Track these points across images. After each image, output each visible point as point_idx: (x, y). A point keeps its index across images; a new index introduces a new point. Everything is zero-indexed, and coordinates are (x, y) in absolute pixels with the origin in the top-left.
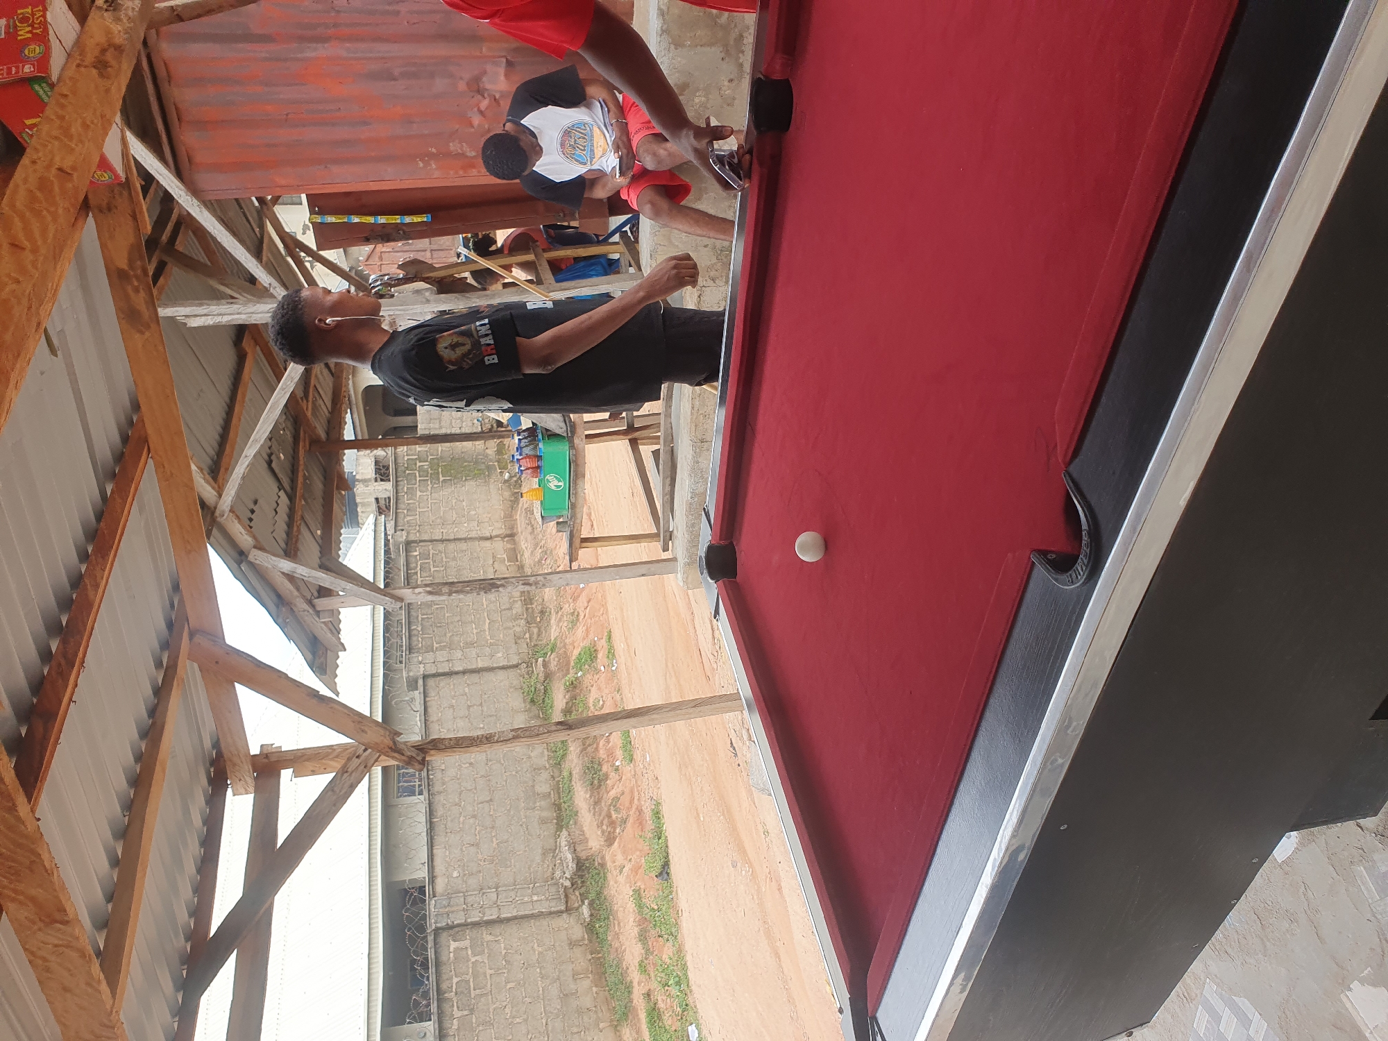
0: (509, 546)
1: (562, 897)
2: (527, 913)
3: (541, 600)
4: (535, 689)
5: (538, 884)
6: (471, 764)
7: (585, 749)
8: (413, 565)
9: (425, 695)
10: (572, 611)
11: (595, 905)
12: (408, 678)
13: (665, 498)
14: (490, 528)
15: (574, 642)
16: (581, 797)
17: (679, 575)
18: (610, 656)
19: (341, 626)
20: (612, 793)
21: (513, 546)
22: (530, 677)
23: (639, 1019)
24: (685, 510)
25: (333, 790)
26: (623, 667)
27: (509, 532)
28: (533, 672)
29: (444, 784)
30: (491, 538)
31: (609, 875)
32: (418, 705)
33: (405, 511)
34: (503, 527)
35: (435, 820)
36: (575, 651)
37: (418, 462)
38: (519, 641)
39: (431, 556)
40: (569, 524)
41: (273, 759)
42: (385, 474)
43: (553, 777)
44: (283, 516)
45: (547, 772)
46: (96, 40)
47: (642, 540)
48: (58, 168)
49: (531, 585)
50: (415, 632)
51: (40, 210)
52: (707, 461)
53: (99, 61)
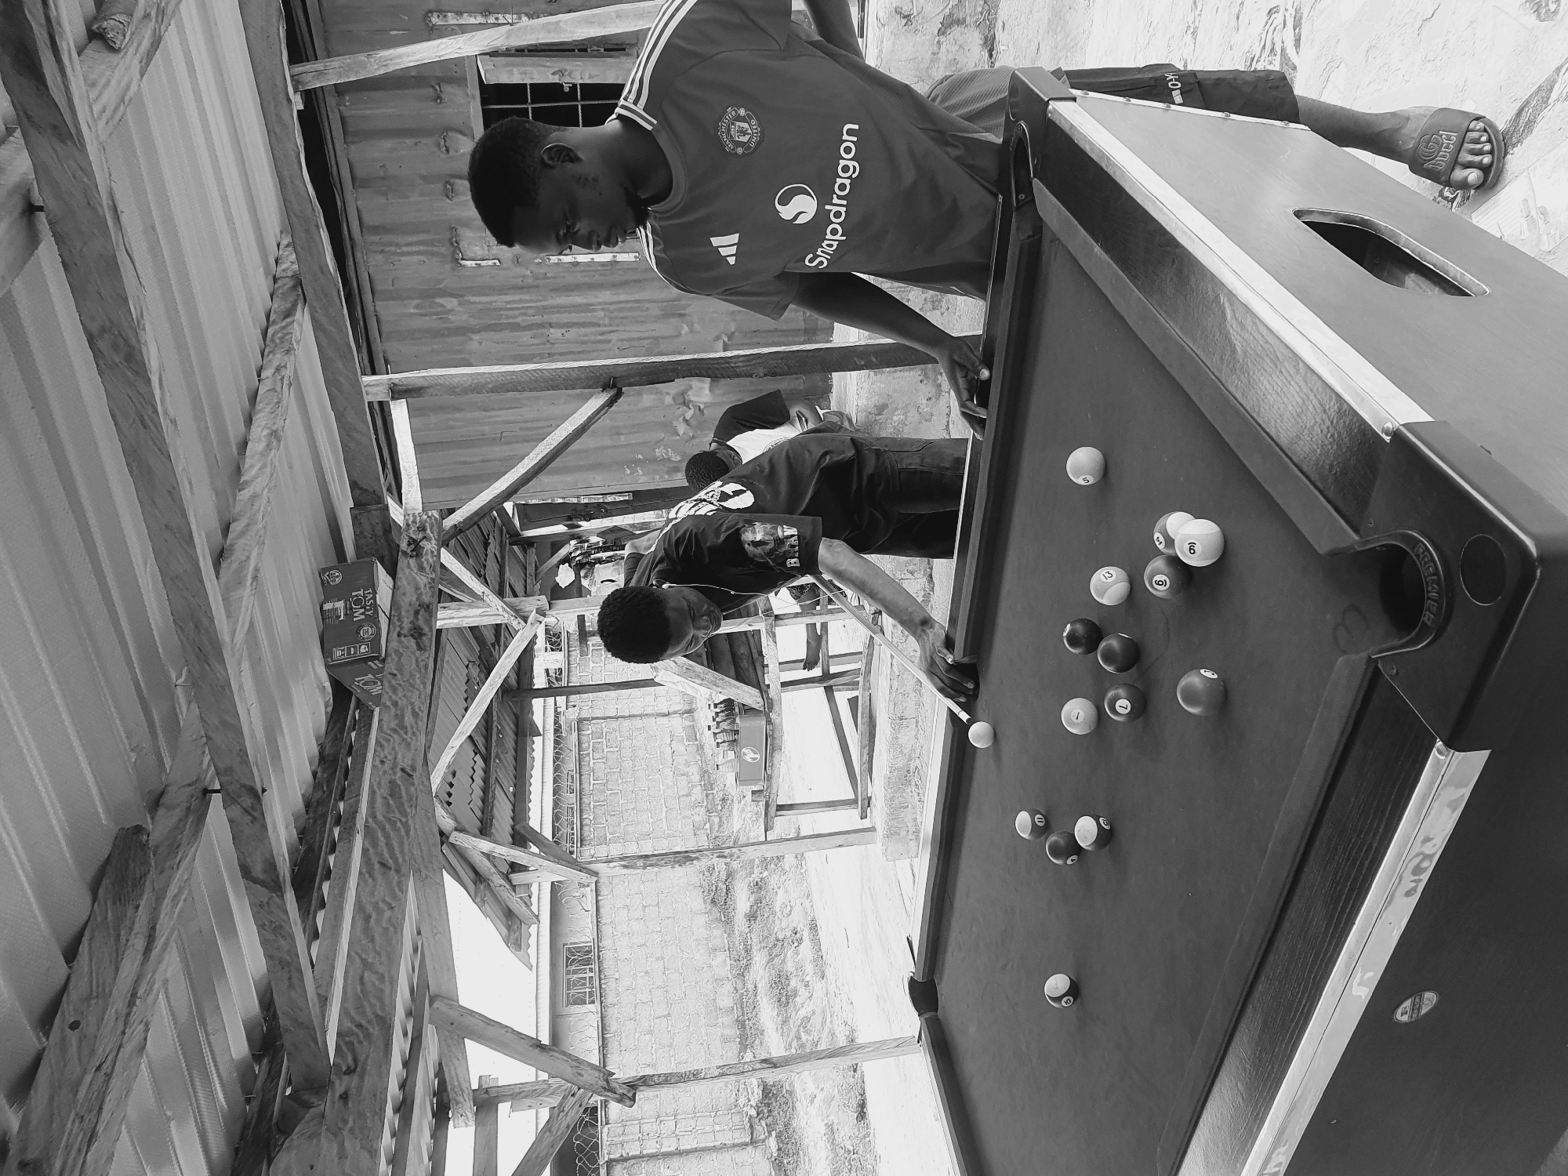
0: (688, 723)
1: (747, 1126)
2: (708, 1145)
3: (722, 786)
4: (716, 888)
5: (721, 1113)
6: (647, 972)
7: (771, 960)
8: (585, 746)
9: (597, 893)
11: (783, 1138)
13: (864, 763)
14: (667, 704)
16: (767, 1014)
17: (880, 844)
18: (799, 856)
20: (802, 1013)
21: (691, 723)
25: (550, 1131)
27: (687, 708)
28: (714, 869)
29: (618, 995)
30: (668, 714)
31: (798, 1105)
32: (589, 904)
34: (681, 702)
35: (608, 1035)
38: (698, 832)
39: (604, 735)
40: (765, 793)
41: (493, 1094)
42: (556, 642)
43: (736, 989)
44: (479, 781)
45: (730, 983)
46: (409, 599)
47: (839, 807)
48: (403, 770)
49: (725, 857)
50: (587, 822)
51: (395, 822)
52: (906, 737)
53: (415, 628)
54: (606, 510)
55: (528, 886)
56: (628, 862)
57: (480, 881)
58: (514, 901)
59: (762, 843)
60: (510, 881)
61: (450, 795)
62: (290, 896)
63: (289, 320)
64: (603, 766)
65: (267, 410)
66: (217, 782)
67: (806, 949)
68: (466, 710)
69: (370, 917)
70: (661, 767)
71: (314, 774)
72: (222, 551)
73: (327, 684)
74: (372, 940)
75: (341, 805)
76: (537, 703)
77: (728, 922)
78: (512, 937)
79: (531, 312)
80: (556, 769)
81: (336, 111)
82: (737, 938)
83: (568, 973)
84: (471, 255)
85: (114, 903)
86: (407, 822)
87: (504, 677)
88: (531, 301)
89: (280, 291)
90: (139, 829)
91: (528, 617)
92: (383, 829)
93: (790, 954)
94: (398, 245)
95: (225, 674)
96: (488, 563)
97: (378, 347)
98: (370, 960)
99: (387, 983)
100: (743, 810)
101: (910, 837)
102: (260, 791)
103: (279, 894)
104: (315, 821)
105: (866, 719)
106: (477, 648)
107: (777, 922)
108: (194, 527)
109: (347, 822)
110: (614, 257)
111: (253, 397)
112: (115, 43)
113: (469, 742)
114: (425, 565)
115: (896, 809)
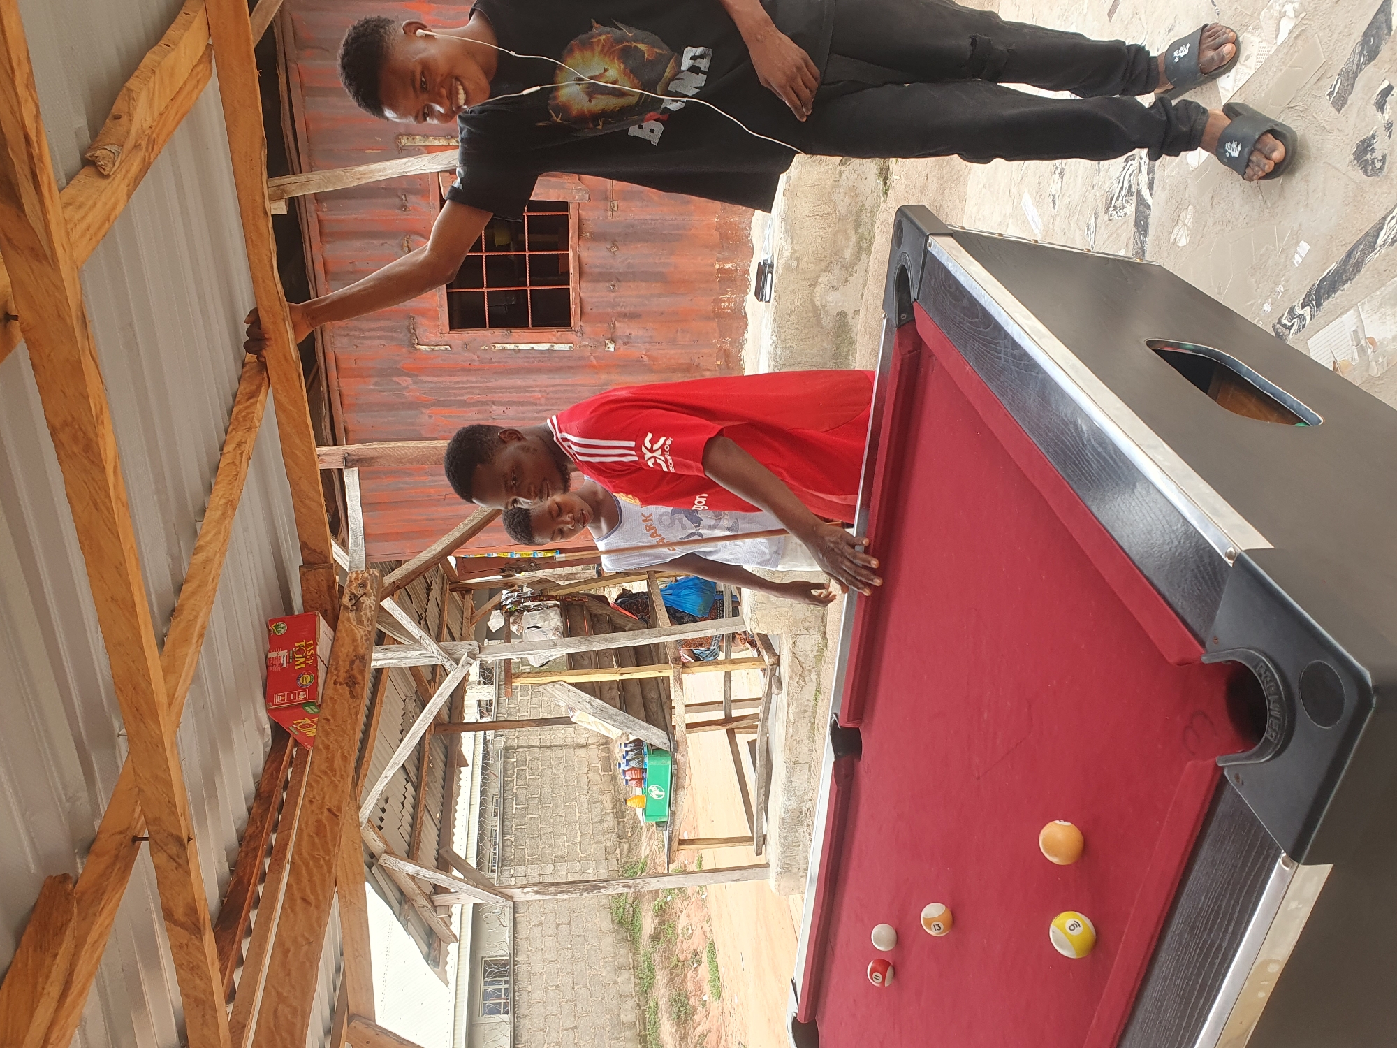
0: (604, 754)
3: (632, 814)
4: (624, 910)
6: (557, 986)
8: (510, 772)
13: (760, 806)
16: (667, 1030)
17: (773, 880)
20: (699, 1030)
29: (529, 1007)
32: (507, 919)
38: (610, 857)
39: (527, 763)
42: (488, 677)
43: (638, 1005)
44: (409, 808)
45: (633, 1000)
46: (346, 650)
47: (737, 844)
48: (329, 810)
49: (630, 887)
50: (508, 843)
51: (317, 858)
52: (800, 781)
53: (350, 677)
54: (535, 565)
55: (449, 907)
56: (541, 887)
57: (405, 901)
58: (435, 920)
59: (664, 875)
60: (432, 902)
61: (382, 819)
62: (209, 939)
63: (252, 401)
64: (525, 791)
65: (226, 481)
66: (147, 831)
67: (704, 970)
68: (401, 741)
69: (288, 951)
70: (577, 794)
71: (250, 810)
72: (173, 611)
73: (267, 727)
74: (289, 975)
75: (274, 837)
76: (467, 738)
77: (633, 942)
78: (431, 955)
79: (478, 391)
80: (483, 793)
81: (315, 216)
82: (642, 958)
83: (485, 984)
84: (426, 341)
85: (35, 950)
86: (329, 860)
87: (435, 713)
88: (476, 382)
89: (247, 375)
90: (65, 877)
91: (459, 660)
92: (307, 866)
93: (690, 974)
94: (362, 330)
95: (158, 732)
96: (429, 607)
97: (340, 416)
98: (285, 994)
99: (299, 1017)
100: (651, 838)
101: (801, 874)
102: (186, 841)
103: (198, 936)
104: (247, 855)
105: (764, 762)
106: (415, 685)
107: (679, 944)
108: (137, 599)
109: (276, 853)
110: (552, 346)
111: (216, 469)
112: (104, 170)
113: (402, 772)
114: (363, 618)
115: (790, 847)
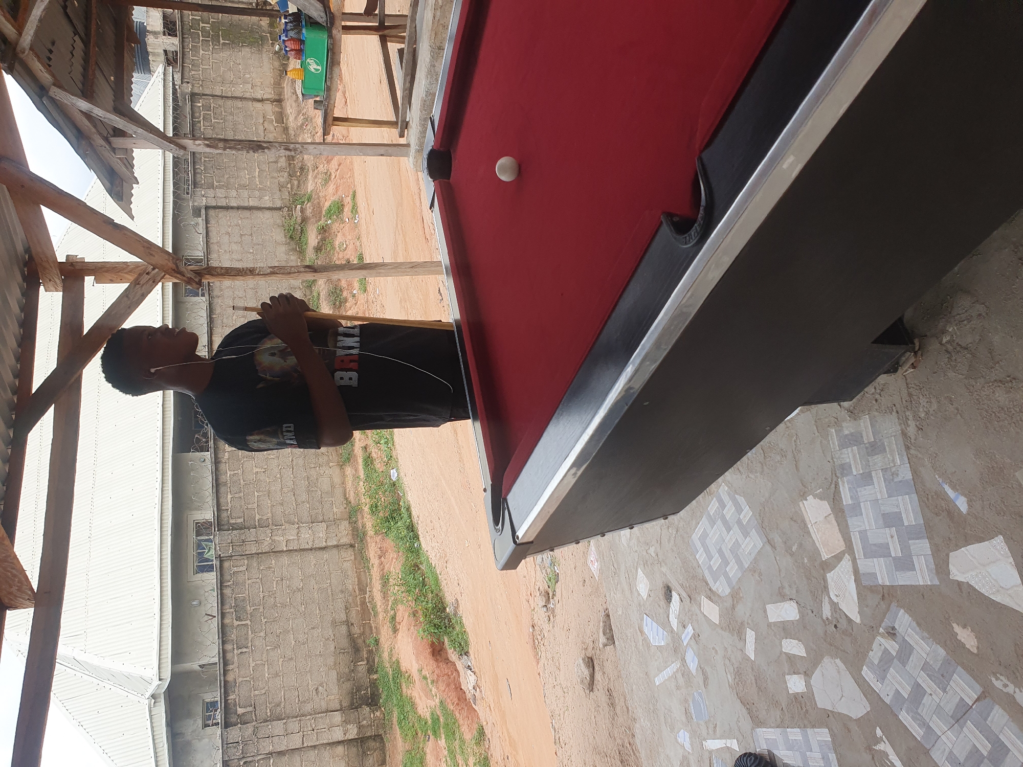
0: (277, 109)
4: (294, 228)
8: (197, 115)
9: (207, 222)
10: (326, 171)
12: (193, 206)
13: (405, 93)
14: (261, 92)
15: (326, 196)
17: (411, 158)
18: (354, 211)
19: (134, 162)
21: (280, 110)
22: (290, 219)
23: (357, 462)
24: (420, 105)
25: (127, 296)
26: (363, 221)
27: (277, 97)
28: (293, 215)
30: (261, 100)
32: (201, 229)
33: (190, 66)
34: (272, 92)
35: (214, 316)
36: (326, 203)
37: (201, 23)
38: (283, 190)
39: (212, 109)
40: (325, 104)
41: (77, 268)
42: (172, 29)
44: (79, 58)
47: (384, 126)
49: (290, 150)
50: (199, 171)
55: (128, 152)
56: (213, 143)
58: (115, 160)
59: (320, 144)
60: (109, 143)
64: (211, 132)
76: (139, 12)
77: (301, 252)
78: (113, 190)
107: (336, 255)
